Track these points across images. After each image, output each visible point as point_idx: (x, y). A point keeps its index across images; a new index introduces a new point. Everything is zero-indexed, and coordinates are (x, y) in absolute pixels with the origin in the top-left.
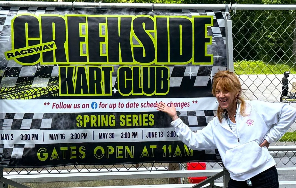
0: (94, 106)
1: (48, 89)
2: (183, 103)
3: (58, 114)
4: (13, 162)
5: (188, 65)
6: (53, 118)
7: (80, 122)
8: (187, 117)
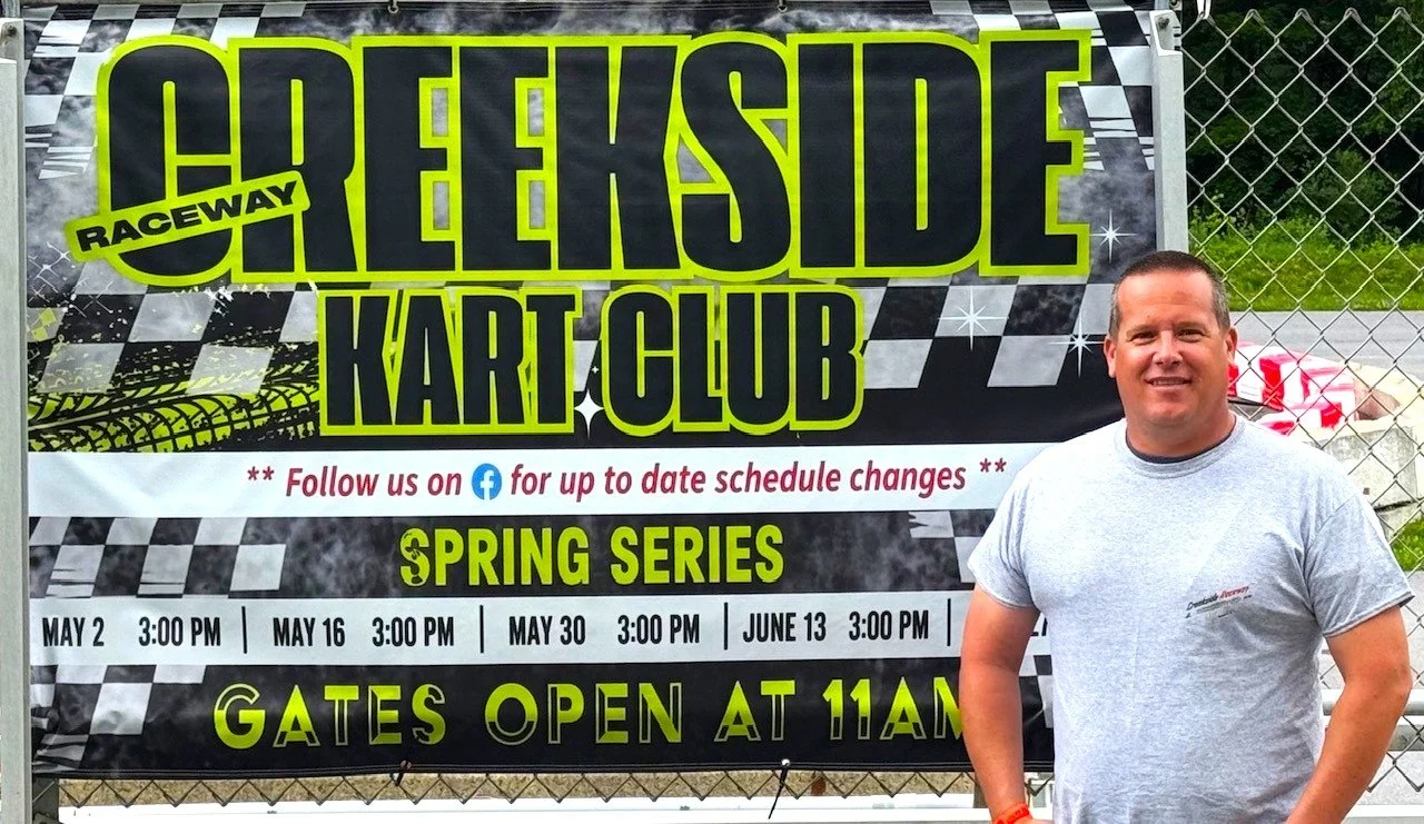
0: (487, 484)
1: (264, 401)
2: (934, 470)
3: (314, 520)
4: (102, 749)
5: (957, 280)
6: (288, 540)
7: (415, 562)
8: (953, 539)
